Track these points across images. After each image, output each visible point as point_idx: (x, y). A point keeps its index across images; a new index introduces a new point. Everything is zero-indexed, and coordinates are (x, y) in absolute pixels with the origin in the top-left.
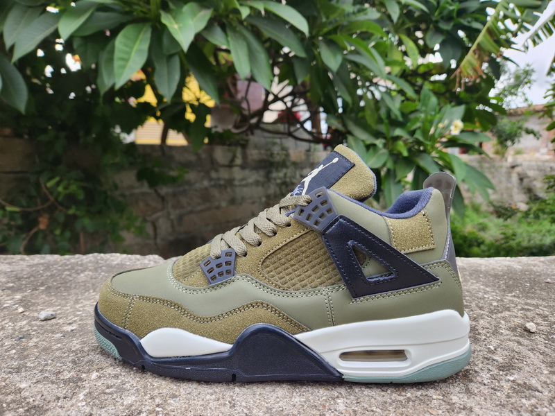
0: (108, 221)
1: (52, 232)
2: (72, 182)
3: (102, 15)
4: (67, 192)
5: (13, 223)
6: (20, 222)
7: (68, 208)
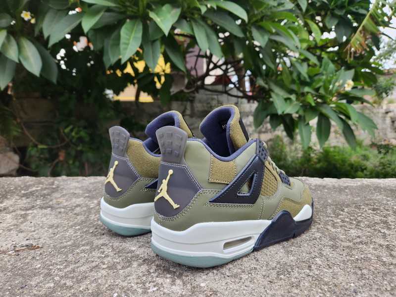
0: (104, 155)
1: (67, 162)
2: (81, 129)
3: (108, 14)
4: (78, 136)
5: (42, 156)
6: (47, 156)
7: (77, 146)
